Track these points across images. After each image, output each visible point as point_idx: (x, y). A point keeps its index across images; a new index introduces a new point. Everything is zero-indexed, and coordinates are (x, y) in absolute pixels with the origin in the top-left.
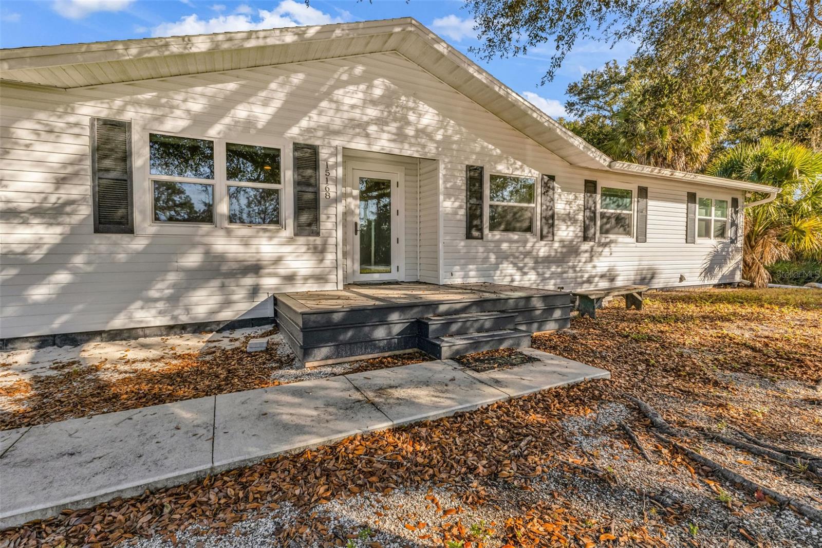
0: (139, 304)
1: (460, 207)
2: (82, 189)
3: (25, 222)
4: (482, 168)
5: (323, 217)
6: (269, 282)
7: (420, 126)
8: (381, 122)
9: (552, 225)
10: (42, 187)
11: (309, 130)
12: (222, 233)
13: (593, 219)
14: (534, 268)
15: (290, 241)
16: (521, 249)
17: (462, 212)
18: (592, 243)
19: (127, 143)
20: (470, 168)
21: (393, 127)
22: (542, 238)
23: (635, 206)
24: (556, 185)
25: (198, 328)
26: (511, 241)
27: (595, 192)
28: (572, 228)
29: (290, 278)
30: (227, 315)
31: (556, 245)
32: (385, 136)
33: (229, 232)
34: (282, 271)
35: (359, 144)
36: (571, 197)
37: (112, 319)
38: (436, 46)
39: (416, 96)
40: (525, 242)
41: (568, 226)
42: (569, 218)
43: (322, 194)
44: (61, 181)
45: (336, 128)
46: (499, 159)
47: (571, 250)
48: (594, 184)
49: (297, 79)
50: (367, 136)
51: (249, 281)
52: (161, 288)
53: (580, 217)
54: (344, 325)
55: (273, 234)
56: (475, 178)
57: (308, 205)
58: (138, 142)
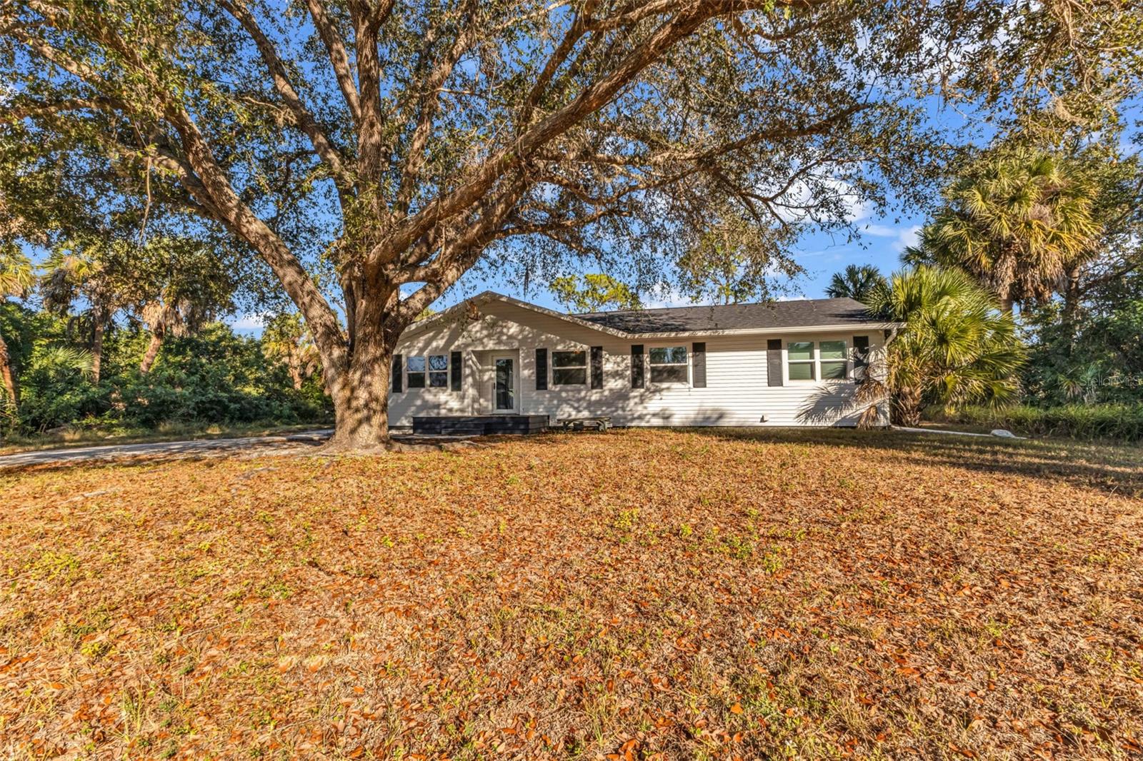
1: (533, 373)
4: (547, 349)
5: (463, 383)
6: (442, 412)
7: (510, 333)
9: (602, 380)
11: (458, 346)
12: (427, 392)
13: (642, 373)
14: (587, 408)
15: (450, 394)
16: (577, 395)
17: (534, 378)
18: (642, 390)
19: (401, 362)
20: (538, 351)
21: (495, 337)
22: (593, 387)
23: (690, 360)
24: (605, 353)
26: (567, 391)
27: (642, 353)
28: (620, 381)
29: (450, 410)
31: (606, 393)
32: (492, 342)
33: (429, 391)
34: (448, 407)
35: (480, 348)
36: (619, 359)
39: (506, 319)
40: (581, 391)
41: (617, 379)
42: (616, 375)
43: (463, 373)
45: (469, 342)
46: (559, 342)
47: (622, 396)
48: (641, 347)
49: (454, 326)
50: (483, 343)
53: (629, 372)
55: (444, 391)
56: (541, 355)
57: (457, 379)
58: (404, 360)
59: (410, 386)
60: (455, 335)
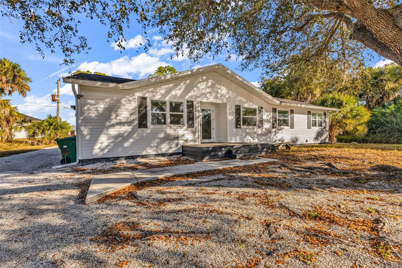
0: (148, 148)
1: (234, 118)
2: (136, 116)
3: (124, 125)
4: (240, 106)
5: (195, 122)
6: (181, 142)
7: (222, 94)
8: (210, 93)
9: (262, 123)
10: (127, 116)
11: (191, 96)
12: (169, 127)
13: (276, 121)
14: (257, 138)
15: (186, 130)
16: (253, 131)
17: (234, 120)
18: (275, 129)
19: (146, 103)
20: (236, 106)
21: (214, 94)
22: (259, 127)
23: (289, 116)
24: (263, 110)
25: (163, 155)
26: (249, 129)
27: (276, 112)
28: (269, 124)
29: (186, 141)
30: (170, 151)
31: (264, 130)
32: (212, 97)
33: (171, 127)
34: (184, 139)
35: (205, 100)
36: (268, 114)
37: (143, 152)
38: (227, 71)
39: (220, 84)
40: (254, 129)
41: (267, 124)
42: (268, 121)
43: (195, 115)
44: (131, 114)
45: (198, 95)
46: (245, 102)
47: (269, 132)
48: (275, 109)
49: (188, 82)
50: (207, 97)
51: (176, 142)
52: (154, 143)
53: (271, 120)
54: (211, 151)
55: (181, 128)
56: (238, 109)
57: (191, 119)
58: (149, 102)
59: (153, 123)
60: (189, 89)
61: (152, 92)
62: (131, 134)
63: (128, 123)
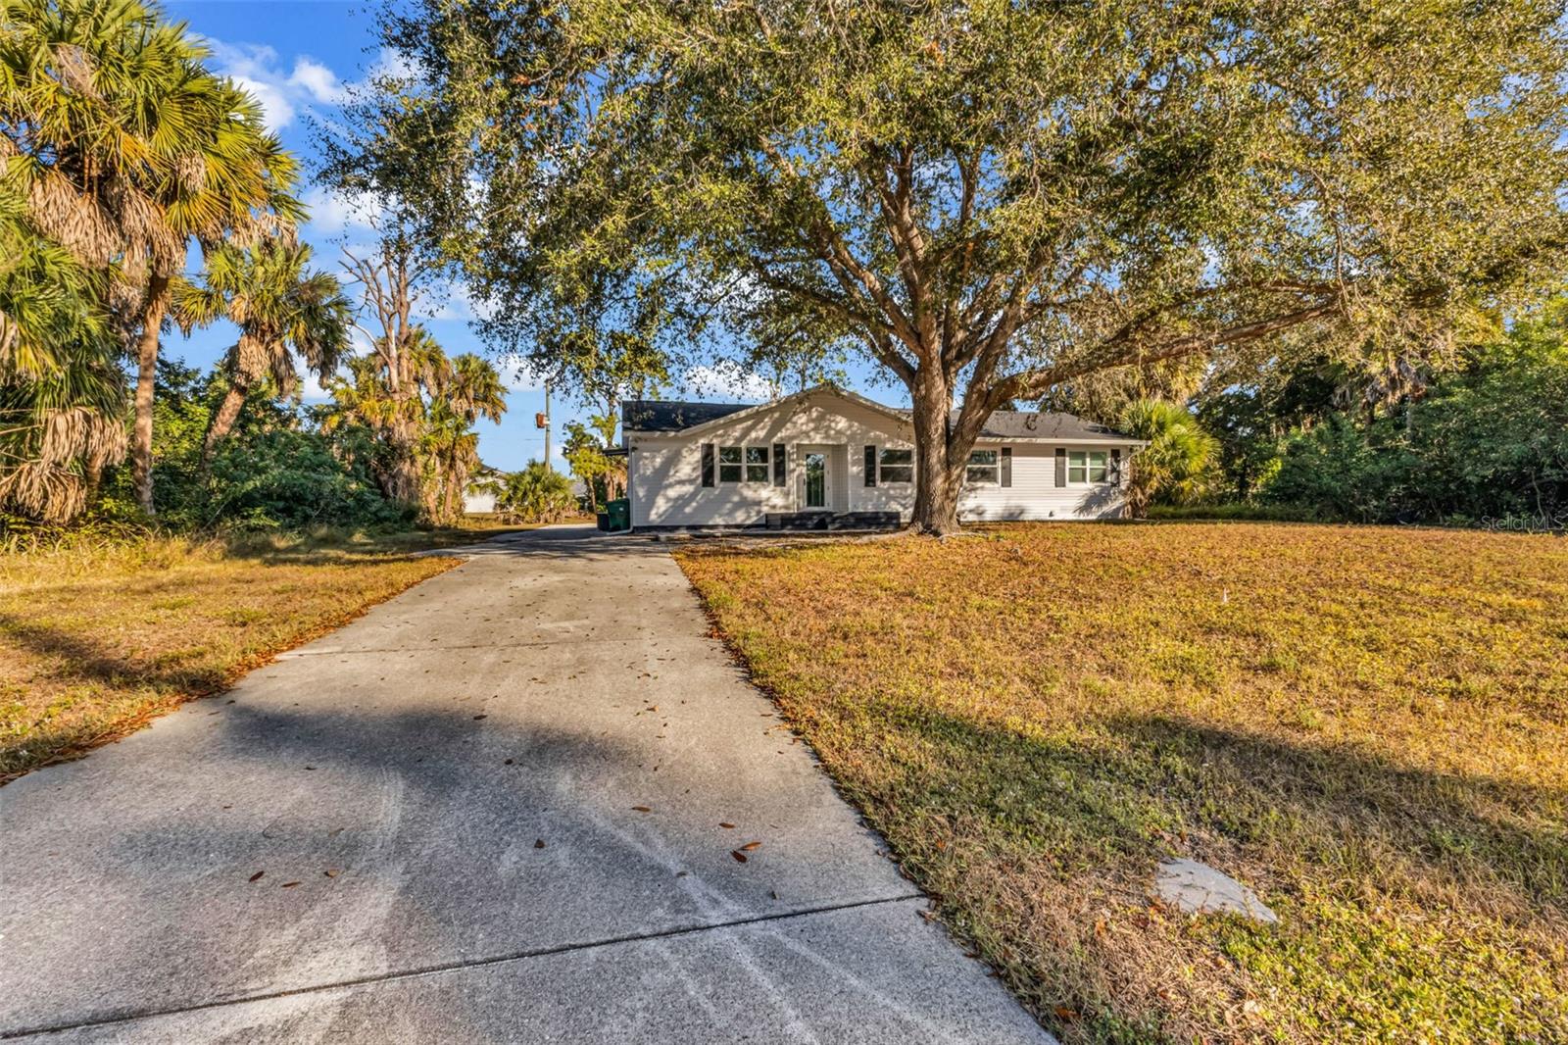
0: (718, 515)
1: (862, 470)
2: (699, 472)
3: (685, 485)
4: (875, 447)
5: (787, 478)
6: (765, 509)
7: (838, 428)
10: (689, 472)
11: (781, 438)
12: (746, 486)
15: (773, 490)
17: (862, 475)
19: (713, 452)
20: (867, 448)
21: (822, 431)
23: (999, 465)
25: (735, 526)
26: (894, 488)
29: (774, 507)
30: (749, 522)
32: (819, 436)
33: (748, 486)
34: (770, 503)
35: (806, 442)
37: (708, 520)
39: (835, 414)
40: (906, 489)
43: (787, 467)
44: (694, 469)
45: (794, 435)
46: (886, 440)
49: (776, 415)
50: (809, 437)
51: (756, 508)
52: (725, 509)
54: (796, 519)
55: (765, 487)
56: (870, 452)
57: (781, 474)
58: (716, 450)
59: (723, 479)
60: (777, 426)
61: (721, 436)
62: (693, 496)
63: (691, 481)
